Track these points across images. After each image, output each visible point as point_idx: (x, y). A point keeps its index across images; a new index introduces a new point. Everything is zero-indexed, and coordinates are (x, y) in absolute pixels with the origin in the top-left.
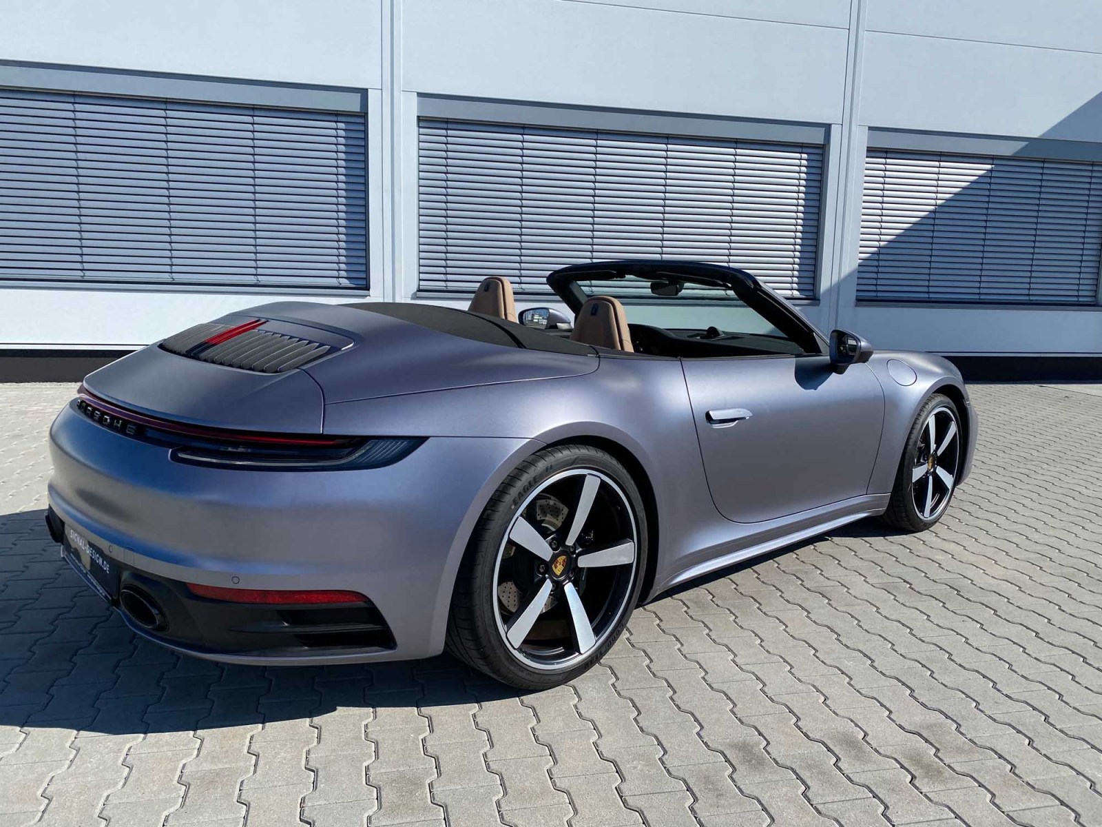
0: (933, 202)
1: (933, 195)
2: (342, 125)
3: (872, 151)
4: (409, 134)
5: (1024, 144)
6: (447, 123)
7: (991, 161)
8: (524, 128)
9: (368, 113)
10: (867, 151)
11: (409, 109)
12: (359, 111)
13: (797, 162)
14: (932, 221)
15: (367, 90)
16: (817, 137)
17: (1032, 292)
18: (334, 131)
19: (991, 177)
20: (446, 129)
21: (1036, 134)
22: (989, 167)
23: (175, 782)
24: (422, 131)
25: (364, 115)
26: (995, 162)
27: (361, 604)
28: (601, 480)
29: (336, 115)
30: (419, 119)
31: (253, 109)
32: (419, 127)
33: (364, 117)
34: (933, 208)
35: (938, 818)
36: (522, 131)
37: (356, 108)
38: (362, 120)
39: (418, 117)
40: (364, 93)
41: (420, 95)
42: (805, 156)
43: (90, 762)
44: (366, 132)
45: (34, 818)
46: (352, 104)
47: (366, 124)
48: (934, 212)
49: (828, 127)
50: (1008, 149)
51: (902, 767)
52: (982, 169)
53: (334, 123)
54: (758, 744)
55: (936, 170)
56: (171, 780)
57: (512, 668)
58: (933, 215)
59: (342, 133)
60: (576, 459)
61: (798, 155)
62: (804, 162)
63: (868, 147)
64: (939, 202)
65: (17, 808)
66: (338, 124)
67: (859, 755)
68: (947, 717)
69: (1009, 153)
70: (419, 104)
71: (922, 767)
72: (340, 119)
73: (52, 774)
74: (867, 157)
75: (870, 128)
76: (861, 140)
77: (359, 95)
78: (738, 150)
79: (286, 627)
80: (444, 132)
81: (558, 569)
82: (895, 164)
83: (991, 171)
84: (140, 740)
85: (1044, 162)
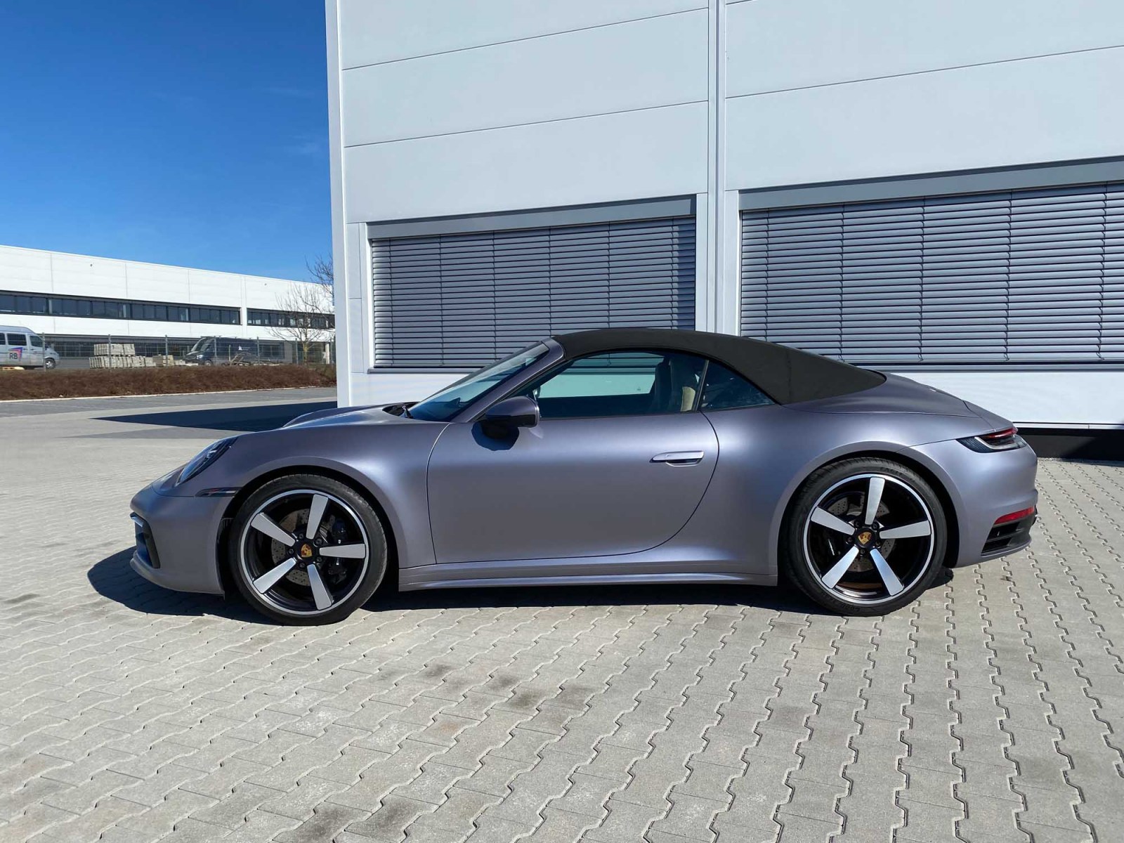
2: (676, 228)
4: (732, 229)
6: (768, 212)
9: (696, 215)
11: (731, 205)
12: (689, 214)
15: (695, 195)
18: (668, 235)
20: (768, 218)
24: (745, 223)
25: (693, 217)
29: (672, 220)
30: (742, 213)
31: (609, 225)
32: (742, 220)
36: (842, 210)
37: (686, 211)
38: (691, 222)
39: (739, 211)
40: (693, 197)
41: (741, 192)
46: (682, 209)
47: (694, 224)
53: (670, 227)
59: (676, 235)
66: (673, 227)
70: (741, 199)
72: (675, 223)
77: (689, 200)
80: (765, 221)
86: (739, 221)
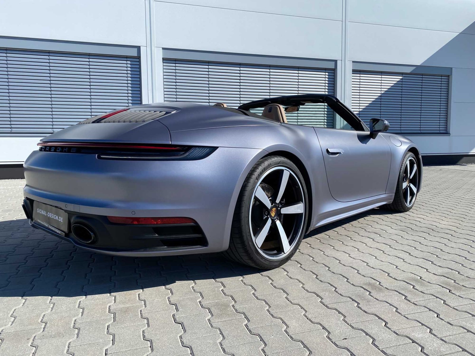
0: (380, 92)
1: (380, 89)
2: (129, 62)
3: (355, 71)
4: (159, 65)
5: (414, 68)
6: (176, 61)
7: (402, 75)
8: (209, 63)
9: (140, 57)
10: (352, 71)
11: (159, 55)
12: (136, 56)
13: (324, 76)
14: (380, 100)
15: (140, 47)
16: (331, 66)
17: (421, 129)
18: (125, 65)
19: (402, 82)
20: (175, 64)
21: (419, 64)
22: (401, 77)
23: (108, 313)
24: (164, 64)
25: (139, 57)
26: (403, 75)
27: (192, 224)
28: (290, 173)
29: (126, 58)
31: (89, 55)
32: (163, 63)
33: (139, 58)
34: (380, 94)
35: (469, 303)
36: (208, 64)
37: (136, 55)
38: (138, 60)
39: (163, 58)
40: (139, 48)
41: (163, 49)
42: (327, 74)
43: (62, 308)
44: (140, 65)
45: (40, 331)
46: (133, 53)
47: (140, 62)
48: (381, 96)
49: (336, 61)
50: (409, 70)
51: (443, 287)
52: (398, 78)
53: (126, 61)
54: (376, 283)
55: (380, 79)
56: (105, 312)
57: (258, 257)
58: (380, 98)
59: (129, 65)
60: (280, 162)
61: (324, 73)
62: (327, 76)
63: (352, 70)
64: (382, 92)
65: (30, 327)
66: (127, 62)
67: (422, 285)
68: (452, 270)
69: (409, 72)
70: (163, 54)
71: (452, 287)
72: (128, 59)
73: (44, 313)
74: (353, 74)
75: (353, 62)
76: (350, 67)
77: (137, 49)
78: (299, 72)
79: (157, 236)
80: (174, 65)
81: (273, 214)
82: (364, 77)
83: (402, 79)
84: (84, 298)
85: (422, 75)
86: (162, 63)
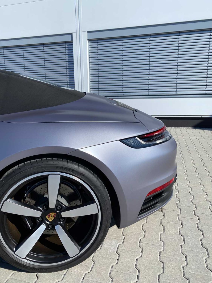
6: (98, 40)
11: (85, 37)
15: (72, 33)
24: (90, 44)
29: (65, 43)
30: (89, 40)
31: (43, 45)
33: (72, 42)
37: (69, 40)
41: (88, 32)
53: (65, 46)
59: (67, 48)
77: (70, 35)
80: (97, 43)
